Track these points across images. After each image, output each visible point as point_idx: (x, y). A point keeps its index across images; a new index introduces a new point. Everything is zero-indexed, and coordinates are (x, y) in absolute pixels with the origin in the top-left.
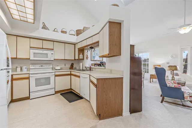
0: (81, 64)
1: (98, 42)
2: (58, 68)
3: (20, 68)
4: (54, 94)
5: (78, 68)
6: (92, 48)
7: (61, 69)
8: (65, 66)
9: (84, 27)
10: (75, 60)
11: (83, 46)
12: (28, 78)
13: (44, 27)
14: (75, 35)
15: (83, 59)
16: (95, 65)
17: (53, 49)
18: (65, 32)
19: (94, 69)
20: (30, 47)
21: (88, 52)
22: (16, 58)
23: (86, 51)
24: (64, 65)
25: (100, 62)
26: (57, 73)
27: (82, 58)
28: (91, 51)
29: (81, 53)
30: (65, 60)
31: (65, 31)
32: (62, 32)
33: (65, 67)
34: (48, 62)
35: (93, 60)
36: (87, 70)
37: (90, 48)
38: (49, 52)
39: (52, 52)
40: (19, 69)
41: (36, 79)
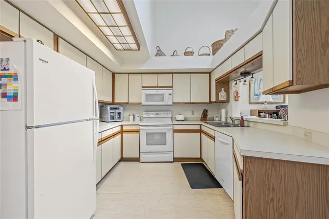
0: (223, 111)
1: (260, 55)
2: (181, 117)
3: (133, 117)
4: (171, 162)
5: (217, 119)
6: (245, 74)
7: (185, 119)
8: (193, 114)
9: (227, 33)
10: (210, 102)
11: (224, 72)
12: (138, 131)
13: (159, 53)
14: (209, 55)
15: (228, 101)
16: (259, 112)
17: (172, 87)
18: (191, 53)
19: (251, 124)
20: (143, 87)
21: (236, 84)
22: (128, 103)
23: (233, 84)
24: (191, 113)
25: (275, 106)
26: (176, 127)
27: (225, 98)
28: (245, 81)
29: (223, 89)
30: (191, 103)
31: (191, 51)
32: (186, 54)
33: (193, 116)
34: (165, 108)
35: (256, 101)
36: (235, 126)
37: (241, 74)
38: (166, 92)
39: (171, 92)
40: (131, 118)
41: (147, 134)
